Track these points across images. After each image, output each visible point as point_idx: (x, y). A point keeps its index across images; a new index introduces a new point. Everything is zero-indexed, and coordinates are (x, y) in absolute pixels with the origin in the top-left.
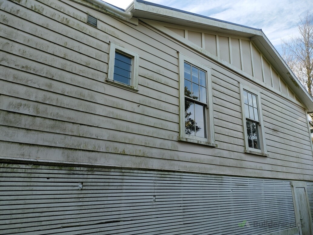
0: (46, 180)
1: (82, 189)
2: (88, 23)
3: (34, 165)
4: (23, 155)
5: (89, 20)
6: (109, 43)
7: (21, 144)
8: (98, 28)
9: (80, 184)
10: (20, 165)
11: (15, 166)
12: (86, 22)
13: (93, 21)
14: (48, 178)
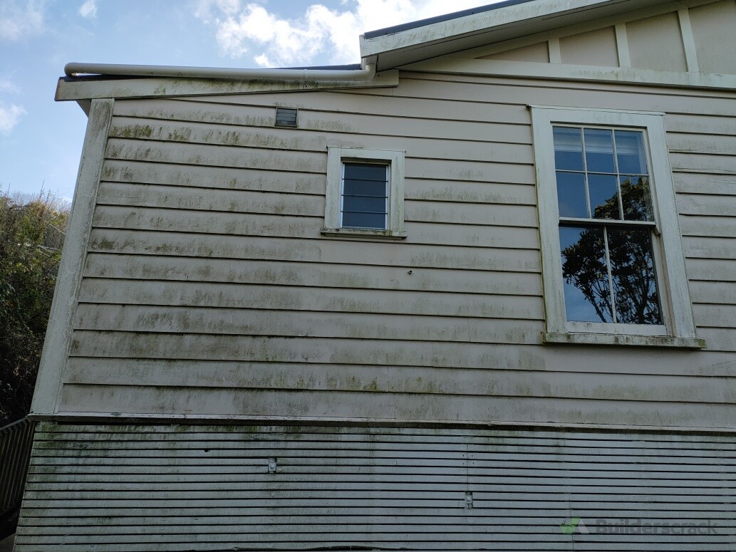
0: (202, 453)
1: (275, 473)
2: (278, 125)
3: (181, 425)
4: (162, 408)
5: (279, 119)
6: (325, 150)
7: (158, 387)
8: (299, 128)
9: (272, 460)
10: (155, 427)
11: (147, 429)
12: (273, 126)
13: (287, 117)
14: (206, 450)
